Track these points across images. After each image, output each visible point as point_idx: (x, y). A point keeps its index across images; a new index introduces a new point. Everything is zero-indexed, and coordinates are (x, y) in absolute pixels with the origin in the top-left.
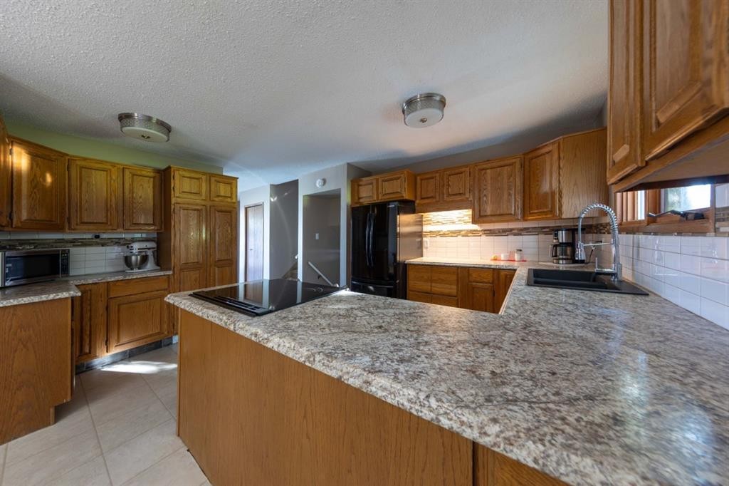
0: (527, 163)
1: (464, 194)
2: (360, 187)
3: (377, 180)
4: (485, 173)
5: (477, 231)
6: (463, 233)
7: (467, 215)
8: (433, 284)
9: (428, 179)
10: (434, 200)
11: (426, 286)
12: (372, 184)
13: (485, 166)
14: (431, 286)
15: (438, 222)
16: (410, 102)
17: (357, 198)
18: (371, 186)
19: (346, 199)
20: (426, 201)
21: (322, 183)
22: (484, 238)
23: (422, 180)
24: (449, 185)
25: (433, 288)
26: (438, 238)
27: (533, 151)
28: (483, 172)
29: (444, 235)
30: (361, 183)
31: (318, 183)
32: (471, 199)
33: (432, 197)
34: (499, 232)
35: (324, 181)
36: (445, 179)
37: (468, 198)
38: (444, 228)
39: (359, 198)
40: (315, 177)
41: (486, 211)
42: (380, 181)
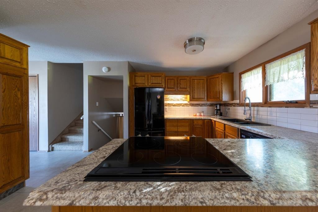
0: (209, 80)
1: (187, 88)
2: (136, 77)
3: (148, 75)
4: (195, 81)
5: (187, 104)
6: (182, 105)
7: (184, 97)
8: (179, 128)
9: (170, 79)
10: (174, 89)
11: (175, 129)
12: (144, 76)
13: (194, 78)
14: (178, 129)
15: (172, 99)
16: (191, 40)
17: (134, 83)
18: (144, 78)
19: (126, 83)
20: (170, 89)
21: (107, 70)
22: (190, 107)
23: (168, 79)
24: (180, 84)
25: (178, 130)
26: (172, 107)
27: (211, 76)
28: (194, 80)
29: (174, 105)
30: (137, 75)
31: (104, 70)
32: (189, 91)
33: (173, 88)
34: (196, 105)
35: (109, 69)
36: (179, 80)
37: (188, 90)
38: (175, 103)
39: (135, 83)
40: (102, 64)
41: (195, 96)
42: (150, 76)
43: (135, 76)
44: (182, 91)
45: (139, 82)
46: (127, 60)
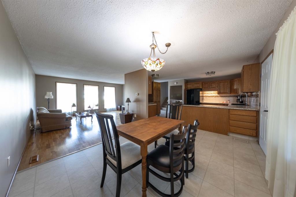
0: (231, 82)
4: (221, 83)
9: (206, 84)
17: (187, 88)
18: (191, 85)
19: (183, 88)
22: (220, 98)
23: (204, 84)
24: (212, 85)
27: (232, 80)
29: (209, 97)
31: (175, 83)
33: (207, 88)
35: (177, 83)
37: (216, 88)
40: (174, 82)
41: (221, 92)
42: (194, 84)
43: (187, 84)
44: (213, 89)
45: (189, 87)
46: (184, 79)
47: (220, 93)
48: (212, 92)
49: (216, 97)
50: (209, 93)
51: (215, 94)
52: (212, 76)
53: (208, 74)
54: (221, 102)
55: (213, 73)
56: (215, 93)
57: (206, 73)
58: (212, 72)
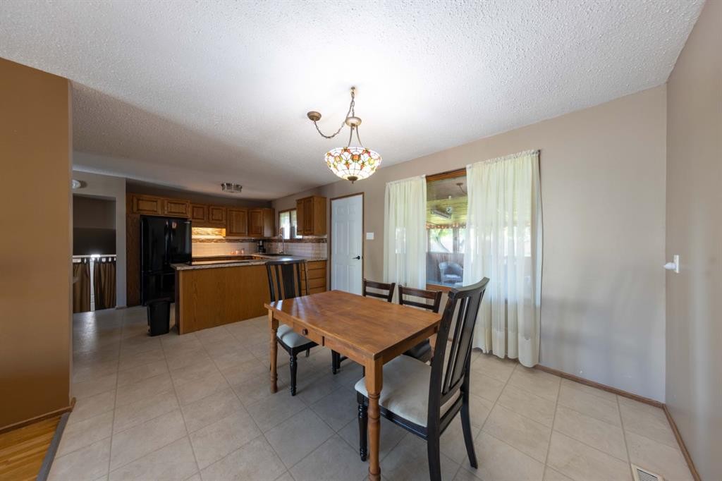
0: (250, 214)
1: (222, 220)
2: (141, 202)
3: (163, 201)
5: (222, 239)
6: (215, 240)
7: (217, 231)
9: (198, 207)
15: (198, 233)
17: (135, 210)
18: (154, 203)
20: (197, 221)
22: (226, 243)
23: (193, 207)
24: (213, 214)
26: (198, 243)
27: (252, 210)
28: (232, 211)
29: (202, 241)
30: (141, 198)
32: (225, 224)
33: (202, 219)
34: (234, 241)
35: (83, 184)
36: (210, 210)
38: (204, 237)
39: (139, 210)
42: (166, 202)
43: (138, 200)
44: (214, 224)
45: (146, 208)
46: (125, 176)
47: (230, 233)
48: (210, 230)
49: (218, 241)
50: (203, 233)
51: (217, 235)
52: (237, 194)
53: (228, 189)
54: (229, 254)
55: (238, 188)
56: (217, 233)
57: (223, 185)
58: (238, 186)
